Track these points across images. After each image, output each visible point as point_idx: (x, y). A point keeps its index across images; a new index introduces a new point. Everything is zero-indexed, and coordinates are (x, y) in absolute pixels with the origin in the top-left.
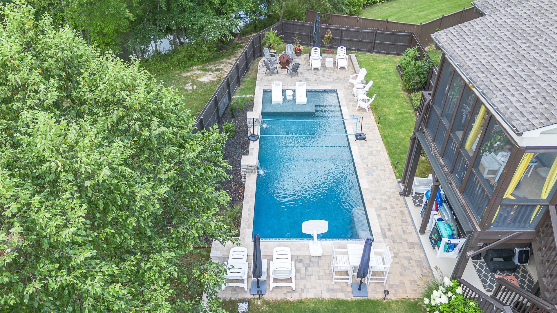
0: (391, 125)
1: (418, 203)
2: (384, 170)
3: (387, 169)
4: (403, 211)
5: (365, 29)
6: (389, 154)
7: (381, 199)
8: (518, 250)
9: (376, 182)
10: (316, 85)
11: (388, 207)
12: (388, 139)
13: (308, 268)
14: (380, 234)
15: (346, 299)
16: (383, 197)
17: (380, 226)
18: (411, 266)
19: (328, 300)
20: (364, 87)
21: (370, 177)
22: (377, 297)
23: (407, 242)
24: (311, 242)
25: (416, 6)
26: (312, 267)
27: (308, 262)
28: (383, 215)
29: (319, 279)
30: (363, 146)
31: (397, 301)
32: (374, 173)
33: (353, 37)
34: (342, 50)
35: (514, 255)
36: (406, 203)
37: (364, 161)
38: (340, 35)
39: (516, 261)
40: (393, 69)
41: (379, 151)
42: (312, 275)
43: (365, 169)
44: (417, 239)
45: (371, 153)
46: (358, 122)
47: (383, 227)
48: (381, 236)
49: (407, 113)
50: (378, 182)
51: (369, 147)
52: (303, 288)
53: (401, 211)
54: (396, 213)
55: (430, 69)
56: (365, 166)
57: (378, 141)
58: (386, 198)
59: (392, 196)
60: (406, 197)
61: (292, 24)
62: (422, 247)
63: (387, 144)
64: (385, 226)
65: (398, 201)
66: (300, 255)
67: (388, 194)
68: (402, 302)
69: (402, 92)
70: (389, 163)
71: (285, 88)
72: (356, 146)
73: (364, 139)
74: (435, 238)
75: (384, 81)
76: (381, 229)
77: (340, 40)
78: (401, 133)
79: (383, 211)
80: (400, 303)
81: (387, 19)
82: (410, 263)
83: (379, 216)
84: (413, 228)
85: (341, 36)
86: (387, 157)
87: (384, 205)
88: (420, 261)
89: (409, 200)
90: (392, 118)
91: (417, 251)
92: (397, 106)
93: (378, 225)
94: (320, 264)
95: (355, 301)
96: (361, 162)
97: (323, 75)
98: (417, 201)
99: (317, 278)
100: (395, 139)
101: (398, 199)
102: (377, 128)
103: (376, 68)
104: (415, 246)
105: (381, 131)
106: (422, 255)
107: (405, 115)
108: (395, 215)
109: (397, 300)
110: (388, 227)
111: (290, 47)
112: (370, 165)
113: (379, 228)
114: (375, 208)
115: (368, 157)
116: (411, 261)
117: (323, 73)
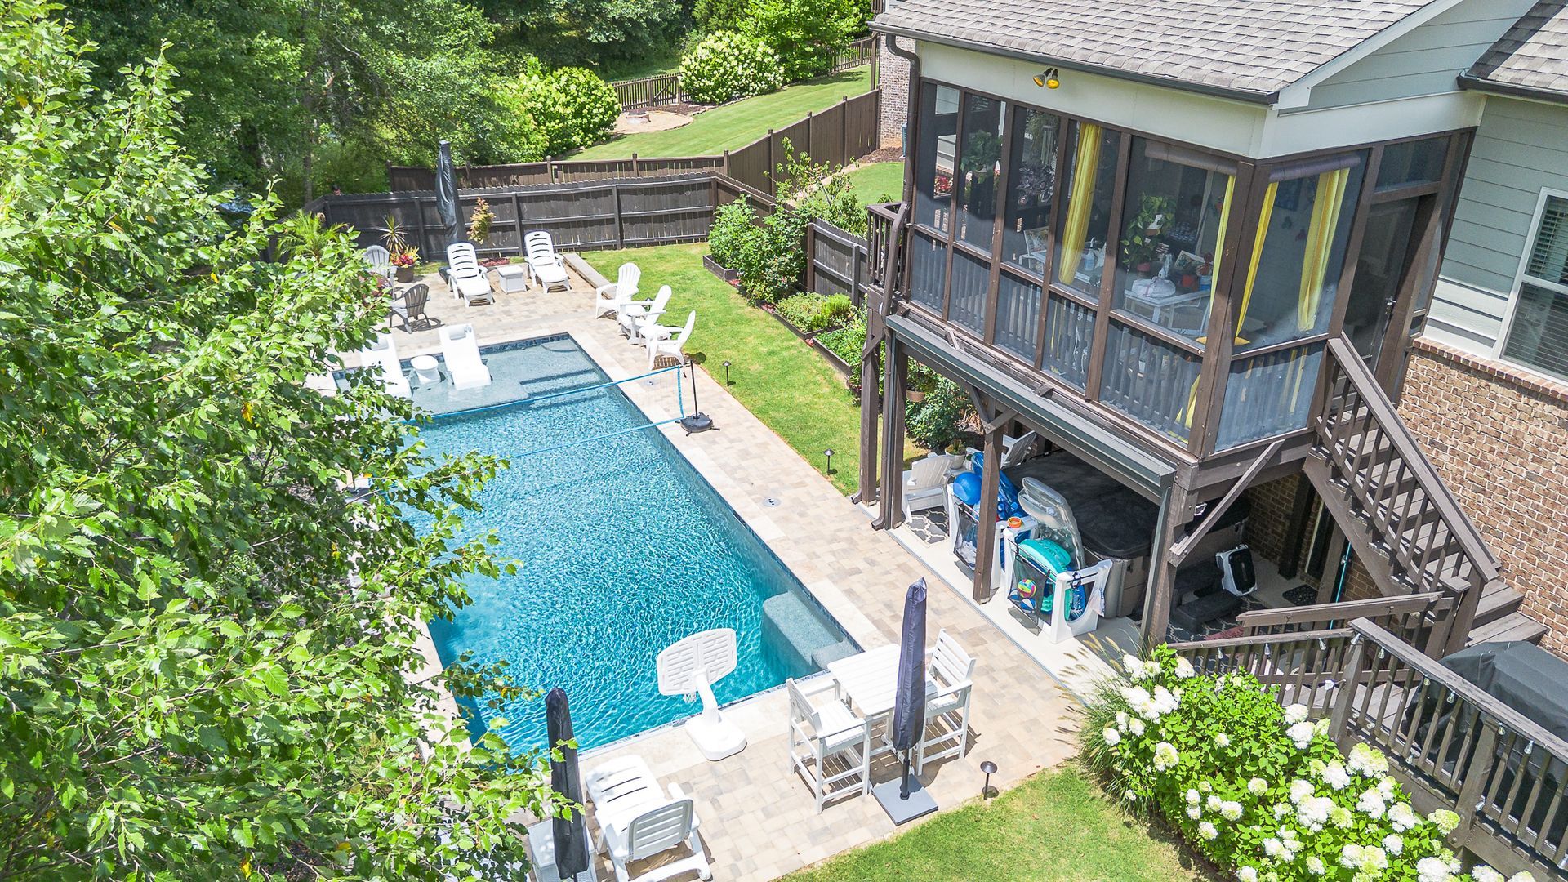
0: (760, 384)
1: (930, 535)
2: (802, 484)
3: (807, 480)
4: (905, 564)
5: (586, 184)
6: (793, 444)
7: (833, 553)
8: (1225, 557)
9: (796, 517)
10: (501, 332)
11: (862, 565)
12: (772, 414)
13: (720, 798)
14: (878, 634)
15: (878, 840)
16: (835, 546)
17: (867, 616)
18: (1004, 687)
19: (830, 866)
20: (647, 308)
21: (773, 508)
22: (960, 800)
23: (959, 634)
24: (694, 724)
26: (730, 791)
27: (712, 782)
28: (859, 588)
29: (769, 815)
30: (714, 442)
31: (1018, 789)
32: (780, 498)
33: (554, 214)
34: (539, 243)
35: (1221, 574)
36: (899, 543)
37: (736, 476)
38: (516, 212)
39: (1229, 583)
40: (697, 270)
41: (765, 445)
42: (742, 813)
43: (749, 494)
44: (979, 618)
45: (745, 454)
47: (876, 616)
48: (885, 640)
49: (788, 348)
50: (802, 515)
51: (732, 441)
52: (731, 861)
53: (899, 566)
54: (888, 573)
56: (747, 487)
57: (748, 424)
58: (844, 545)
59: (856, 538)
60: (892, 530)
61: (357, 205)
62: (1001, 633)
63: (775, 425)
64: (880, 611)
65: (877, 545)
66: (674, 770)
67: (842, 535)
68: (1033, 786)
69: (750, 309)
70: (806, 464)
71: (404, 356)
72: (693, 448)
73: (710, 426)
74: (1029, 591)
75: (687, 295)
76: (875, 622)
77: (518, 227)
78: (796, 394)
79: (854, 578)
80: (1029, 790)
81: (635, 156)
82: (994, 680)
83: (850, 592)
84: (953, 595)
85: (521, 218)
86: (792, 452)
87: (847, 564)
88: (1017, 667)
89: (903, 532)
90: (756, 367)
91: (995, 647)
92: (753, 340)
93: (860, 615)
94: (751, 774)
95: (908, 836)
96: (730, 481)
97: (508, 313)
98: (925, 531)
99: (760, 815)
100: (789, 409)
101: (875, 540)
102: (728, 396)
103: (652, 274)
104: (981, 635)
105: (743, 400)
106: (1015, 651)
107: (785, 354)
108: (890, 578)
109: (1017, 785)
110: (889, 613)
111: (376, 254)
112: (758, 483)
113: (869, 623)
114: (830, 577)
115: (744, 464)
116: (995, 675)
117: (506, 308)
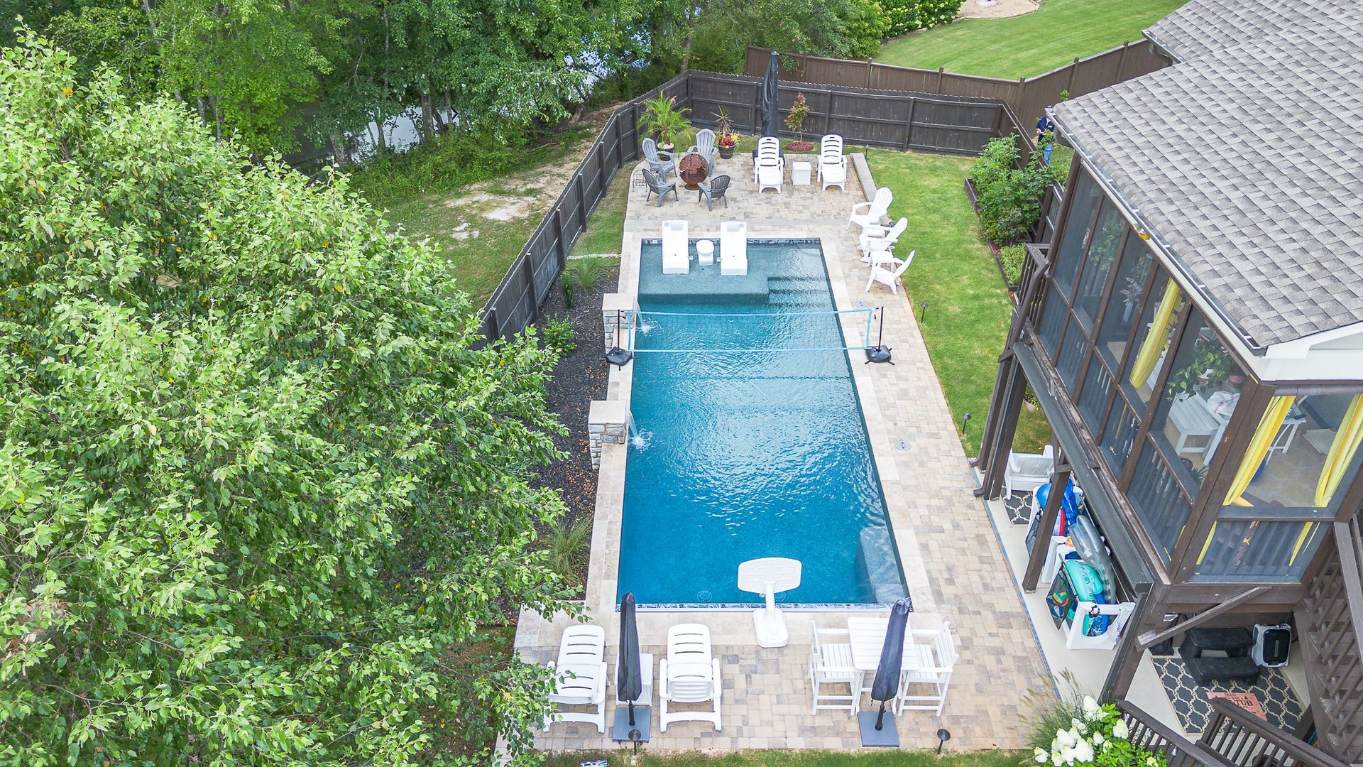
0: (951, 326)
1: (1019, 516)
2: (935, 436)
3: (943, 433)
4: (983, 536)
5: (889, 93)
6: (948, 395)
7: (929, 507)
8: (1261, 630)
9: (916, 464)
10: (770, 227)
11: (947, 526)
12: (946, 360)
13: (753, 676)
14: (928, 591)
15: (846, 750)
16: (935, 502)
17: (928, 572)
18: (1004, 670)
19: (803, 755)
20: (887, 233)
21: (903, 452)
22: (920, 747)
23: (994, 613)
24: (759, 612)
25: (1010, 37)
26: (763, 673)
27: (754, 662)
28: (933, 545)
29: (779, 702)
30: (885, 376)
31: (968, 756)
32: (913, 444)
33: (858, 113)
34: (832, 144)
35: (1253, 643)
36: (989, 516)
37: (887, 413)
38: (828, 106)
39: (1258, 655)
40: (956, 189)
41: (924, 389)
42: (763, 692)
43: (889, 432)
44: (1018, 604)
45: (904, 394)
46: (873, 318)
47: (935, 574)
48: (931, 597)
49: (991, 296)
50: (922, 464)
51: (899, 378)
52: (740, 724)
53: (977, 536)
54: (965, 539)
55: (1045, 189)
56: (890, 425)
57: (921, 365)
58: (942, 503)
59: (955, 499)
60: (989, 501)
61: (711, 81)
62: (1028, 623)
63: (944, 374)
64: (940, 572)
65: (969, 512)
66: (733, 643)
67: (945, 493)
68: (982, 758)
69: (979, 245)
70: (949, 417)
71: (693, 237)
72: (867, 378)
73: (888, 359)
74: (1060, 601)
75: (935, 217)
76: (931, 580)
77: (827, 119)
78: (976, 345)
79: (934, 535)
80: (977, 760)
81: (942, 69)
82: (1000, 662)
83: (925, 547)
84: (1008, 577)
85: (830, 111)
86: (943, 402)
87: (936, 520)
88: (1025, 658)
89: (997, 507)
90: (954, 309)
91: (1017, 634)
92: (965, 280)
93: (923, 570)
94: (781, 667)
95: (868, 756)
96: (879, 417)
97: (787, 205)
98: (1017, 510)
99: (774, 699)
100: (963, 359)
101: (971, 507)
102: (917, 333)
103: (916, 187)
104: (1011, 620)
105: (928, 339)
106: (1030, 643)
107: (987, 301)
108: (964, 544)
109: (969, 753)
110: (946, 576)
111: (706, 136)
112: (901, 424)
113: (926, 578)
114: (916, 528)
115: (898, 403)
116: (1003, 658)
117: (788, 200)
